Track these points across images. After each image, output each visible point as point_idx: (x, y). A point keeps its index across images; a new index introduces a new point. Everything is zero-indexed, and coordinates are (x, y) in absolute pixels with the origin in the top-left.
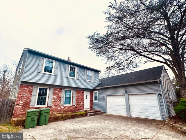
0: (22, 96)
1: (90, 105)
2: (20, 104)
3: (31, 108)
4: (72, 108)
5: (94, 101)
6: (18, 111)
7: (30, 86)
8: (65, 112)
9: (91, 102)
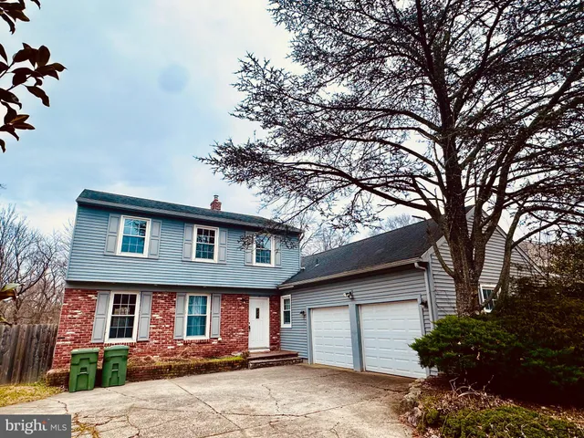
0: (70, 316)
1: (271, 338)
2: (68, 335)
3: (93, 345)
4: (208, 347)
5: (283, 325)
6: (64, 353)
7: (91, 291)
8: (186, 357)
9: (275, 328)
